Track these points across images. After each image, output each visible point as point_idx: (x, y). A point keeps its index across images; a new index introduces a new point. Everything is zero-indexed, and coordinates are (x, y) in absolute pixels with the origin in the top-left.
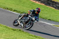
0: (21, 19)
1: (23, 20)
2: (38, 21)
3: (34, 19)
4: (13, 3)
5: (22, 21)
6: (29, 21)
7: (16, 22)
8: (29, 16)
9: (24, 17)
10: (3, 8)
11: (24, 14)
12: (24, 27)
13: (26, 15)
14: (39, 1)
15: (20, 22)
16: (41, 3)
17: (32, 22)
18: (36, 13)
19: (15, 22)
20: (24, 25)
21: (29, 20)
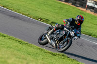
0: (52, 33)
1: (55, 36)
2: (79, 37)
3: (72, 34)
4: (51, 11)
5: (53, 37)
6: (64, 37)
7: (43, 38)
8: (65, 29)
9: (56, 30)
10: (34, 18)
11: (57, 26)
12: (56, 47)
13: (60, 26)
14: (92, 10)
15: (50, 39)
16: (95, 13)
17: (69, 38)
18: (76, 24)
19: (41, 39)
20: (56, 44)
21: (65, 35)
